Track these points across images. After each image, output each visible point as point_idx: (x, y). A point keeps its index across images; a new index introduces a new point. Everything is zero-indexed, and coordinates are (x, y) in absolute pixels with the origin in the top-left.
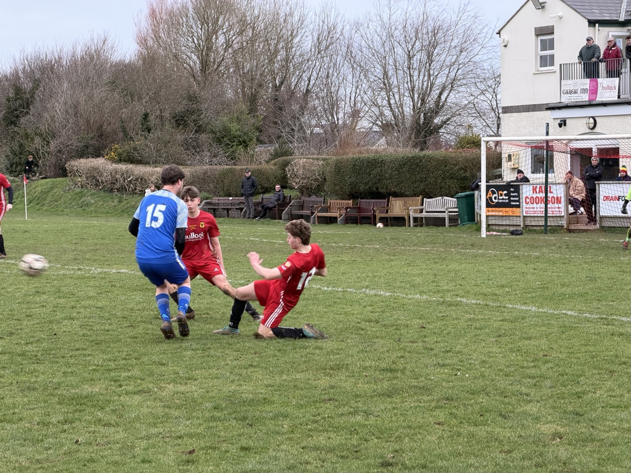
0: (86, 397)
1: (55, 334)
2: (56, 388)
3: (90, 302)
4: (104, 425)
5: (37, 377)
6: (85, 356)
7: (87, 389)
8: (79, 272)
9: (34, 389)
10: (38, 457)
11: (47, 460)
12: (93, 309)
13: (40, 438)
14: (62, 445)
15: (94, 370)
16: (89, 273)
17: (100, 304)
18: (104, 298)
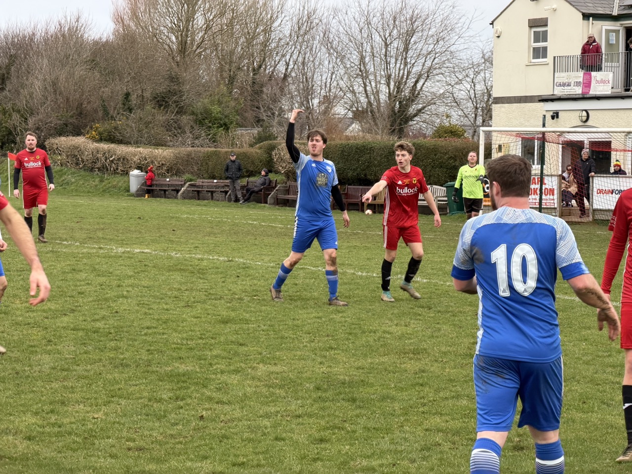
1: (117, 312)
2: (148, 365)
4: (217, 403)
18: (144, 277)
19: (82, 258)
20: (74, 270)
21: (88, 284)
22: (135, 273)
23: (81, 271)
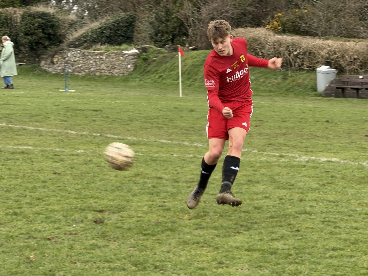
1: (298, 231)
3: (317, 195)
8: (282, 160)
12: (325, 203)
16: (295, 161)
18: (330, 191)
19: (260, 167)
20: (250, 181)
21: (266, 197)
22: (320, 185)
23: (258, 182)
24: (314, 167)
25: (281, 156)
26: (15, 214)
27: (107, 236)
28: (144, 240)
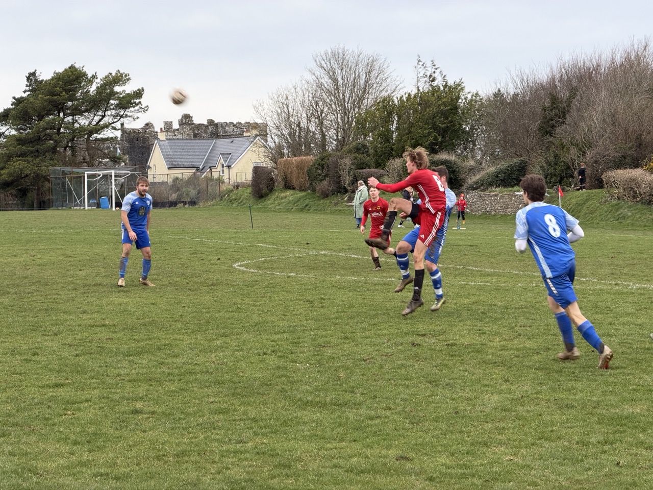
0: (627, 418)
2: (595, 407)
3: (629, 319)
4: (647, 448)
5: (575, 395)
6: (624, 374)
7: (628, 409)
8: (616, 288)
9: (572, 407)
10: (578, 477)
11: (587, 480)
12: (632, 326)
13: (580, 458)
14: (603, 466)
15: (635, 390)
16: (627, 288)
17: (639, 321)
24: (641, 294)
25: (617, 284)
26: (346, 338)
27: (417, 357)
28: (449, 360)
